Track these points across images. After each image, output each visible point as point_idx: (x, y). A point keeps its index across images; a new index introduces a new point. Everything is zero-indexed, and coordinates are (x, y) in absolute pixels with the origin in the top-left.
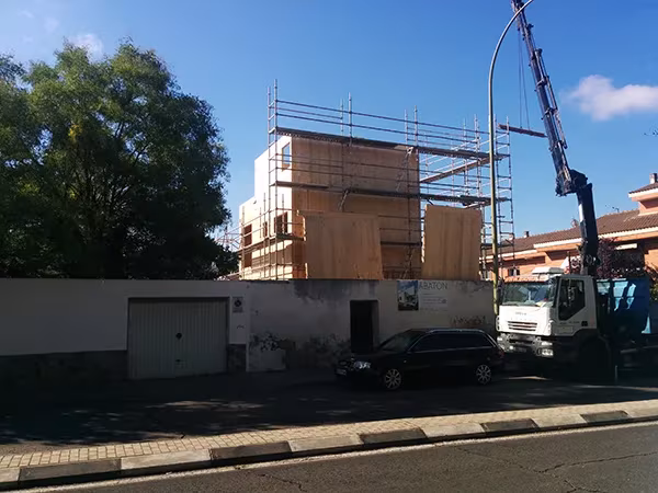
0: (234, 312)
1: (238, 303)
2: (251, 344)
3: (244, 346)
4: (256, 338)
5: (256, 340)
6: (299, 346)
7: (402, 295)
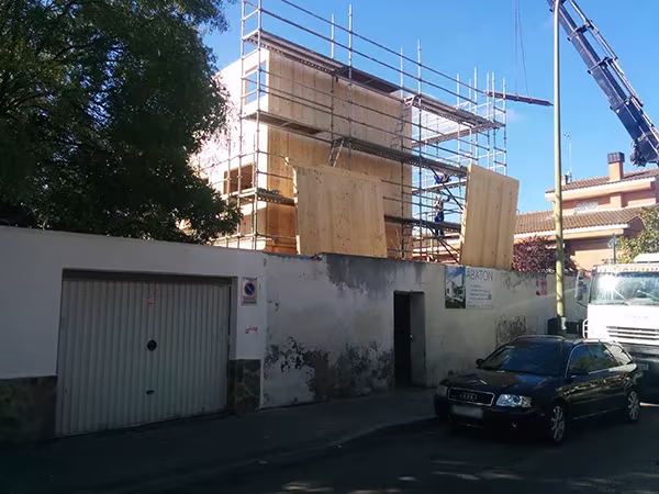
0: (245, 302)
1: (250, 289)
2: (267, 359)
3: (256, 363)
4: (275, 348)
5: (275, 353)
6: (333, 361)
7: (449, 286)
